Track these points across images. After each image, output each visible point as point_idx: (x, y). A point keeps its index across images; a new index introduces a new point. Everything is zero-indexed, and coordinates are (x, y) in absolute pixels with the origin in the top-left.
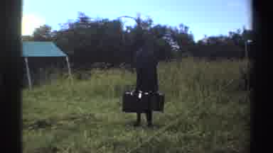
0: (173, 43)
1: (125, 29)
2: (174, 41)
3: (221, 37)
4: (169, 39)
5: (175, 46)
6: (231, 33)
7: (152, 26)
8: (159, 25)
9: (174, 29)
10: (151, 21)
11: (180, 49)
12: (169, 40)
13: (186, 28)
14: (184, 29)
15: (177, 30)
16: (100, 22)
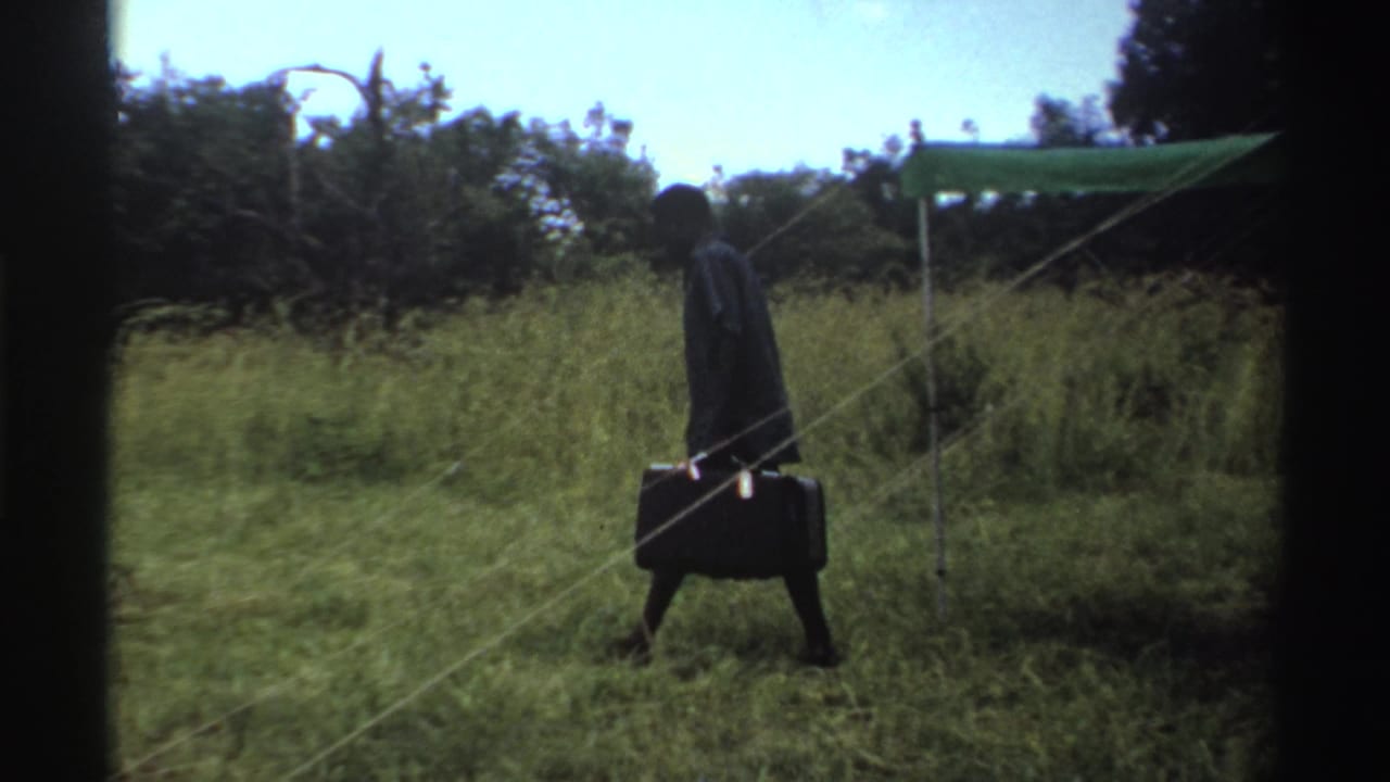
0: (551, 204)
1: (303, 130)
2: (554, 194)
3: (802, 176)
4: (527, 182)
5: (560, 220)
6: (850, 156)
7: (445, 117)
8: (480, 113)
9: (555, 133)
10: (438, 90)
11: (587, 233)
12: (532, 192)
13: (622, 128)
14: (607, 132)
15: (572, 140)
16: (180, 93)
